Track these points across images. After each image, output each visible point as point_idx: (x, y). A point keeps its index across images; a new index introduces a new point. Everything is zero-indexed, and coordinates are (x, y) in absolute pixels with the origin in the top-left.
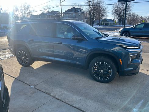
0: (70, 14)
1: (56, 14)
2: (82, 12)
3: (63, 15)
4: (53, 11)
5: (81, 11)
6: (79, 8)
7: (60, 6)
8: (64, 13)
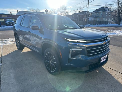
0: (98, 13)
1: (85, 13)
2: (110, 11)
3: (91, 14)
4: (84, 11)
5: (108, 10)
6: (107, 8)
7: (87, 7)
8: (92, 13)
